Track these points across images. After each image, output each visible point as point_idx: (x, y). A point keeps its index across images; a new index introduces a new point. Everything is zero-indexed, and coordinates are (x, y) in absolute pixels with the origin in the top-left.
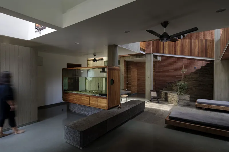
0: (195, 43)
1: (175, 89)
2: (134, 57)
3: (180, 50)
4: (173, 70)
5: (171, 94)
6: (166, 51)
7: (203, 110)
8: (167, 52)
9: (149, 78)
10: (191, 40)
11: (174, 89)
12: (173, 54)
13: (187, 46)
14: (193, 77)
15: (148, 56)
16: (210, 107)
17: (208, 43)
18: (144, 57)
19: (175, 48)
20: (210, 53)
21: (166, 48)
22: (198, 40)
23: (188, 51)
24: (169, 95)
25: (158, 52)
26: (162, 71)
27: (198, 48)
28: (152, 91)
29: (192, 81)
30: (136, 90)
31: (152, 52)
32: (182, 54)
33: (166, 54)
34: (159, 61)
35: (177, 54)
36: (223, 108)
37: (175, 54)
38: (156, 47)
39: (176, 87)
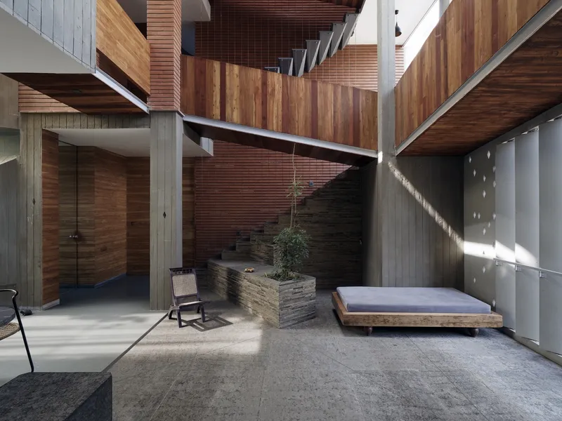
0: (325, 95)
1: (262, 254)
2: (97, 121)
3: (280, 113)
4: (252, 191)
5: (252, 277)
6: (232, 111)
7: (367, 334)
8: (236, 116)
9: (165, 215)
10: (314, 82)
11: (256, 253)
12: (256, 127)
13: (303, 103)
14: (311, 211)
15: (161, 123)
16: (391, 320)
17: (362, 99)
18: (143, 126)
19: (264, 103)
20: (367, 133)
21: (234, 102)
22: (335, 86)
23: (306, 118)
24: (244, 283)
25: (202, 113)
26: (216, 191)
27: (334, 112)
28: (176, 271)
29: (310, 225)
30: (123, 262)
31: (177, 106)
32: (285, 131)
33: (233, 123)
34: (207, 157)
35: (271, 128)
36: (426, 318)
37: (265, 127)
38: (197, 92)
39: (263, 247)
